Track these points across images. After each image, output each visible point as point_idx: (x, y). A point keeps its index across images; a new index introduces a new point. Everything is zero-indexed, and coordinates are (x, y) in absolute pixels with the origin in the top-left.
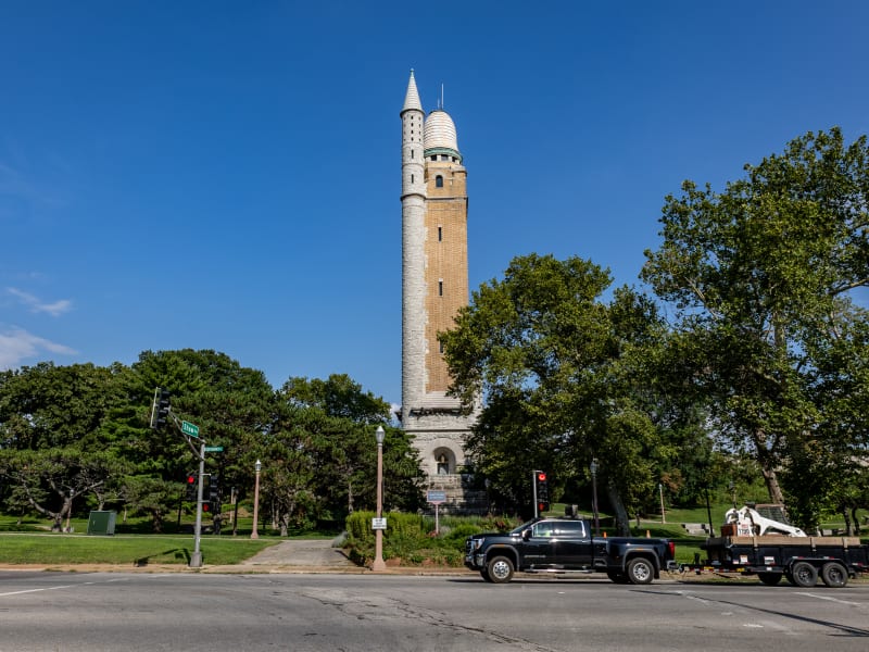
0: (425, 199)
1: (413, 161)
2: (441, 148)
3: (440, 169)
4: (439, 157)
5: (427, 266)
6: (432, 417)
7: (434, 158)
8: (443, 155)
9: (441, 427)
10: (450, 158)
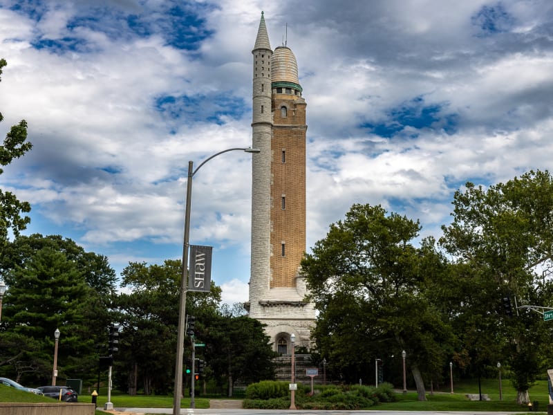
0: (272, 126)
1: (263, 94)
2: (286, 82)
3: (284, 101)
4: (284, 90)
5: (272, 183)
6: (275, 309)
7: (279, 90)
8: (287, 88)
9: (282, 317)
10: (293, 91)
